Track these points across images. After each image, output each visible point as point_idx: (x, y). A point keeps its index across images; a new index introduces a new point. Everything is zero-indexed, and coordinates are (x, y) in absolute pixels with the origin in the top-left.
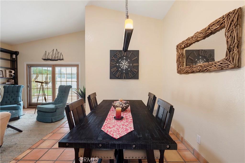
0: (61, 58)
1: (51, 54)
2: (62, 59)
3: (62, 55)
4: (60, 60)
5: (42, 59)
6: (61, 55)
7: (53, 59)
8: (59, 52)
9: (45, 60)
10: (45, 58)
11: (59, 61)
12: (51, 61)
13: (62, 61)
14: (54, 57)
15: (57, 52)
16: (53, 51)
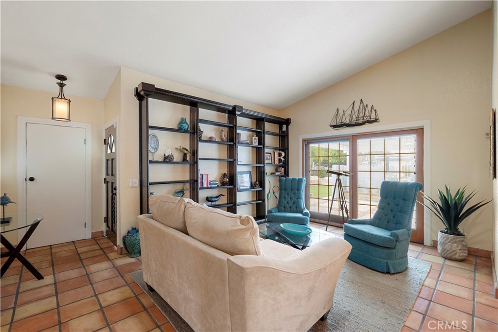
0: (373, 117)
1: (348, 113)
2: (376, 120)
3: (375, 111)
4: (370, 122)
5: (330, 126)
6: (373, 112)
7: (354, 122)
8: (367, 106)
9: (335, 127)
10: (335, 124)
11: (367, 125)
12: (348, 128)
13: (375, 123)
14: (354, 118)
15: (361, 107)
16: (352, 105)
